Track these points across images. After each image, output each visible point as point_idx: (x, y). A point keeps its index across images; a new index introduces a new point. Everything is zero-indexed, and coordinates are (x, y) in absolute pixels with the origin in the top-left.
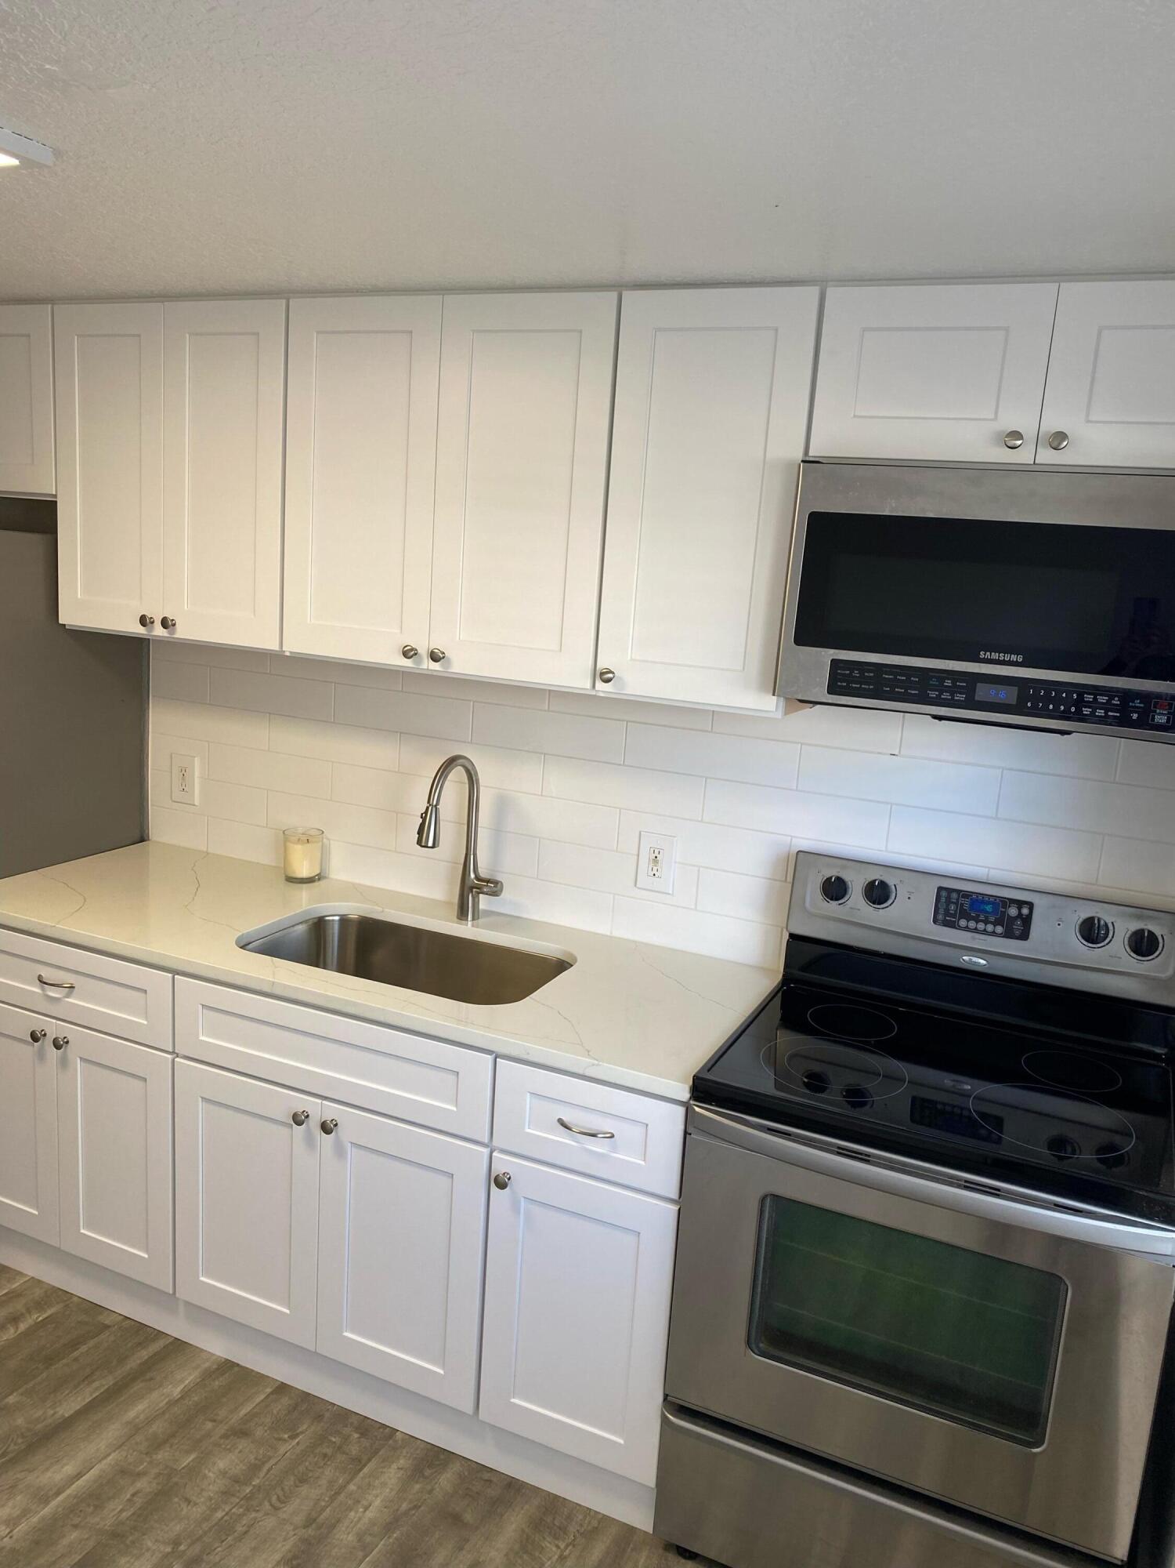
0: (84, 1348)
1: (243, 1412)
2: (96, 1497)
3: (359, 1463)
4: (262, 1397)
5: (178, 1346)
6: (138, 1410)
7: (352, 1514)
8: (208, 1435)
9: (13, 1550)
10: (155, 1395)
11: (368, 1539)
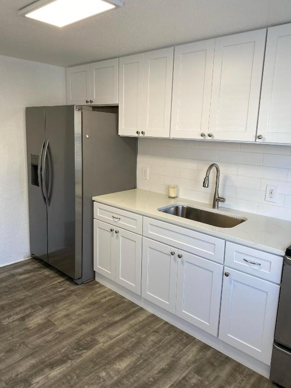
0: (120, 306)
1: (157, 327)
2: (123, 340)
3: (186, 345)
4: (161, 324)
5: (141, 309)
6: (132, 322)
7: (184, 357)
8: (149, 331)
9: (104, 350)
10: (136, 319)
11: (189, 364)
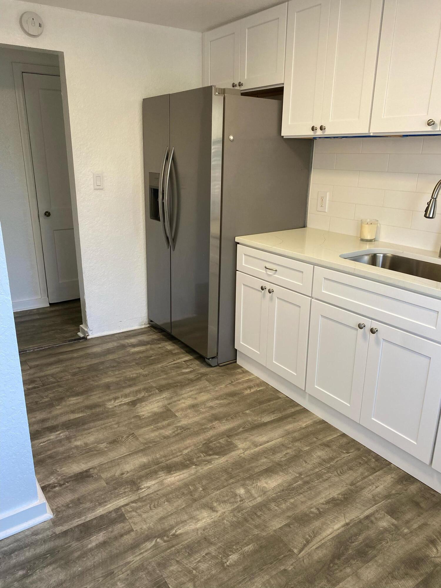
0: (272, 402)
1: (328, 439)
2: (274, 450)
3: (374, 470)
4: (336, 436)
5: (304, 411)
6: (290, 427)
7: (370, 487)
8: (315, 442)
9: (244, 458)
10: (296, 424)
11: (377, 498)
